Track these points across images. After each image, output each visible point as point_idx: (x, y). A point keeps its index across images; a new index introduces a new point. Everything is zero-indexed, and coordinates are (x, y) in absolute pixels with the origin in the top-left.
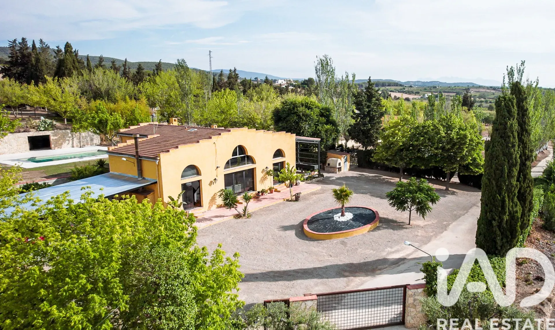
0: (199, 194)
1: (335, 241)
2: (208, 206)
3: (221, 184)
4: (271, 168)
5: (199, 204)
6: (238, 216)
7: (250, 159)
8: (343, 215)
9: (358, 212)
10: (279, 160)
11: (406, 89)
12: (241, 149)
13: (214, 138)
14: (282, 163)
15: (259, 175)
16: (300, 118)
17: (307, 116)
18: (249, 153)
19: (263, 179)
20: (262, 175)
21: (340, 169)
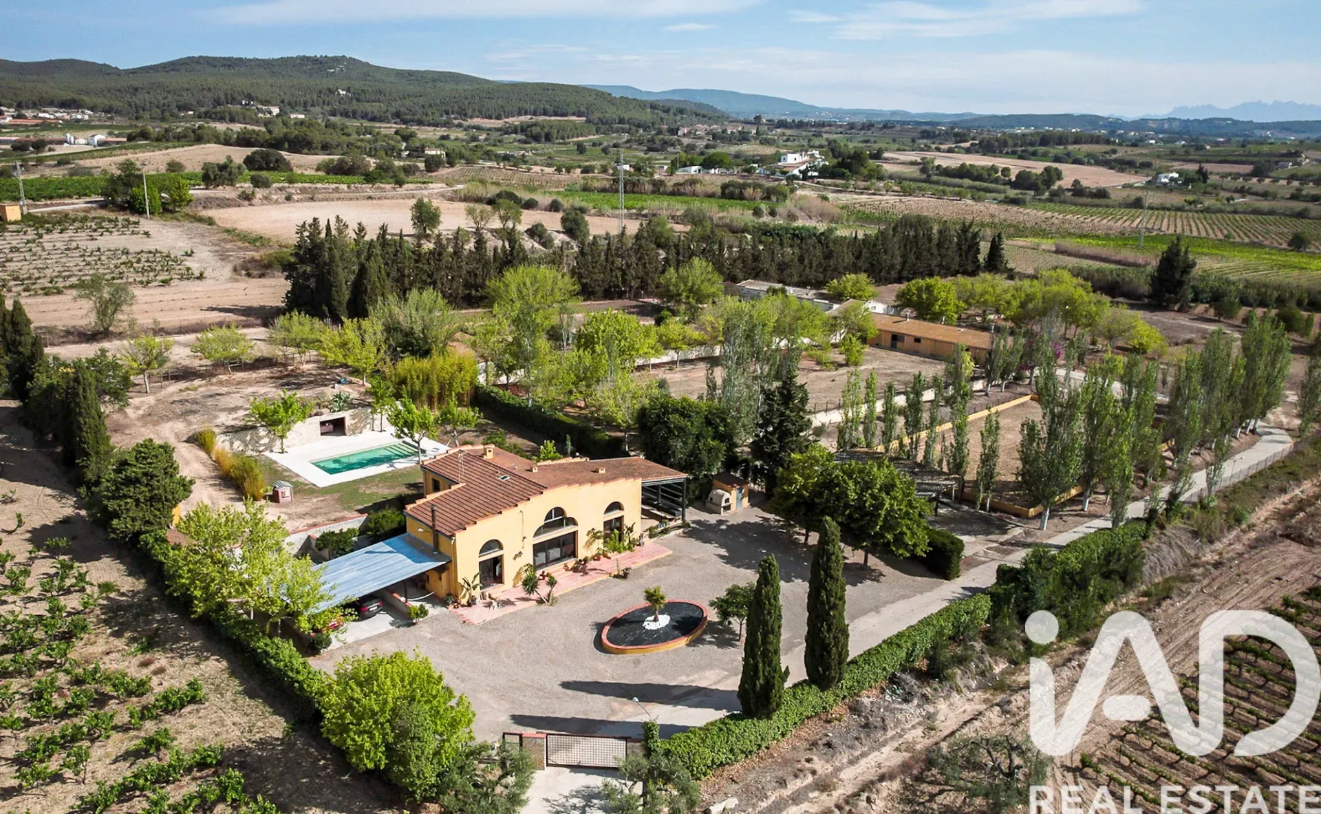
0: (501, 567)
1: (628, 657)
2: (512, 583)
3: (528, 557)
4: (600, 527)
5: (499, 579)
6: (540, 602)
7: (572, 521)
8: (656, 620)
9: (684, 614)
10: (615, 514)
11: (1121, 153)
12: (559, 511)
13: (521, 506)
14: (620, 519)
15: (582, 539)
16: (670, 431)
17: (681, 429)
18: (568, 515)
19: (589, 544)
20: (587, 538)
21: (727, 508)
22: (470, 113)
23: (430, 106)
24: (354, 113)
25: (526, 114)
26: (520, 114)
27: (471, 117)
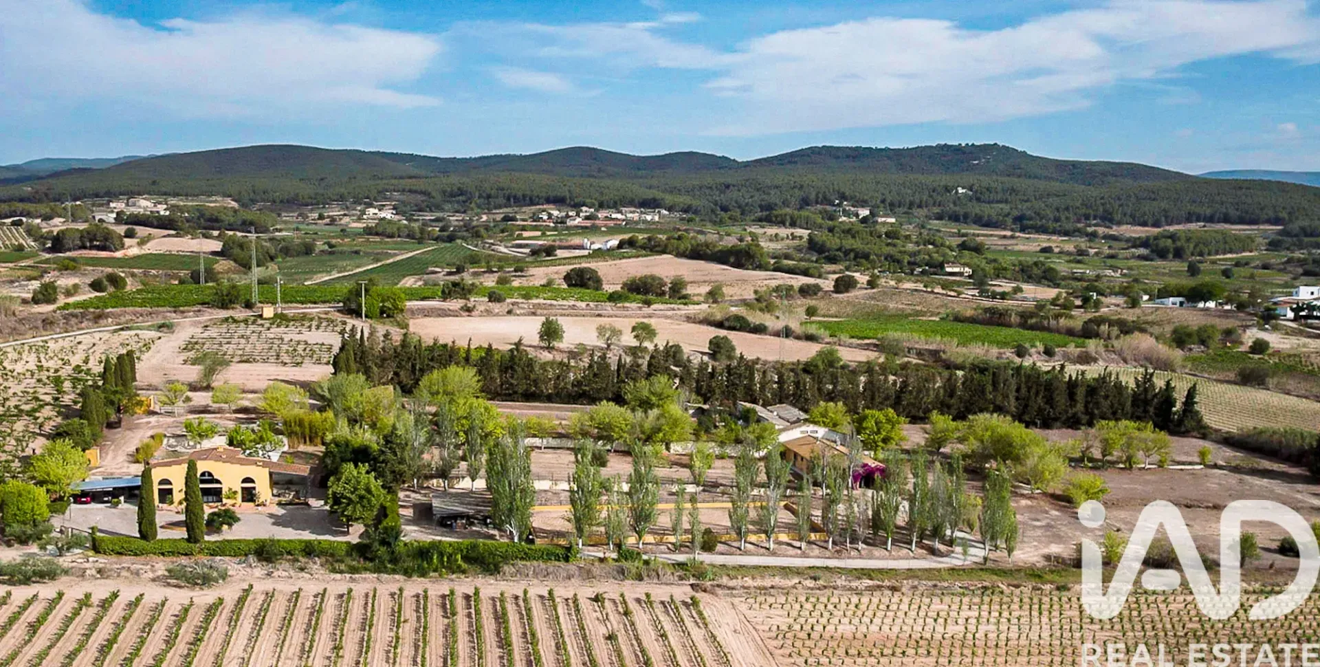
4: (237, 489)
7: (219, 482)
10: (250, 485)
12: (210, 474)
15: (225, 493)
18: (216, 477)
22: (1117, 217)
23: (1067, 209)
24: (966, 216)
25: (1198, 220)
26: (1189, 220)
27: (1119, 223)
